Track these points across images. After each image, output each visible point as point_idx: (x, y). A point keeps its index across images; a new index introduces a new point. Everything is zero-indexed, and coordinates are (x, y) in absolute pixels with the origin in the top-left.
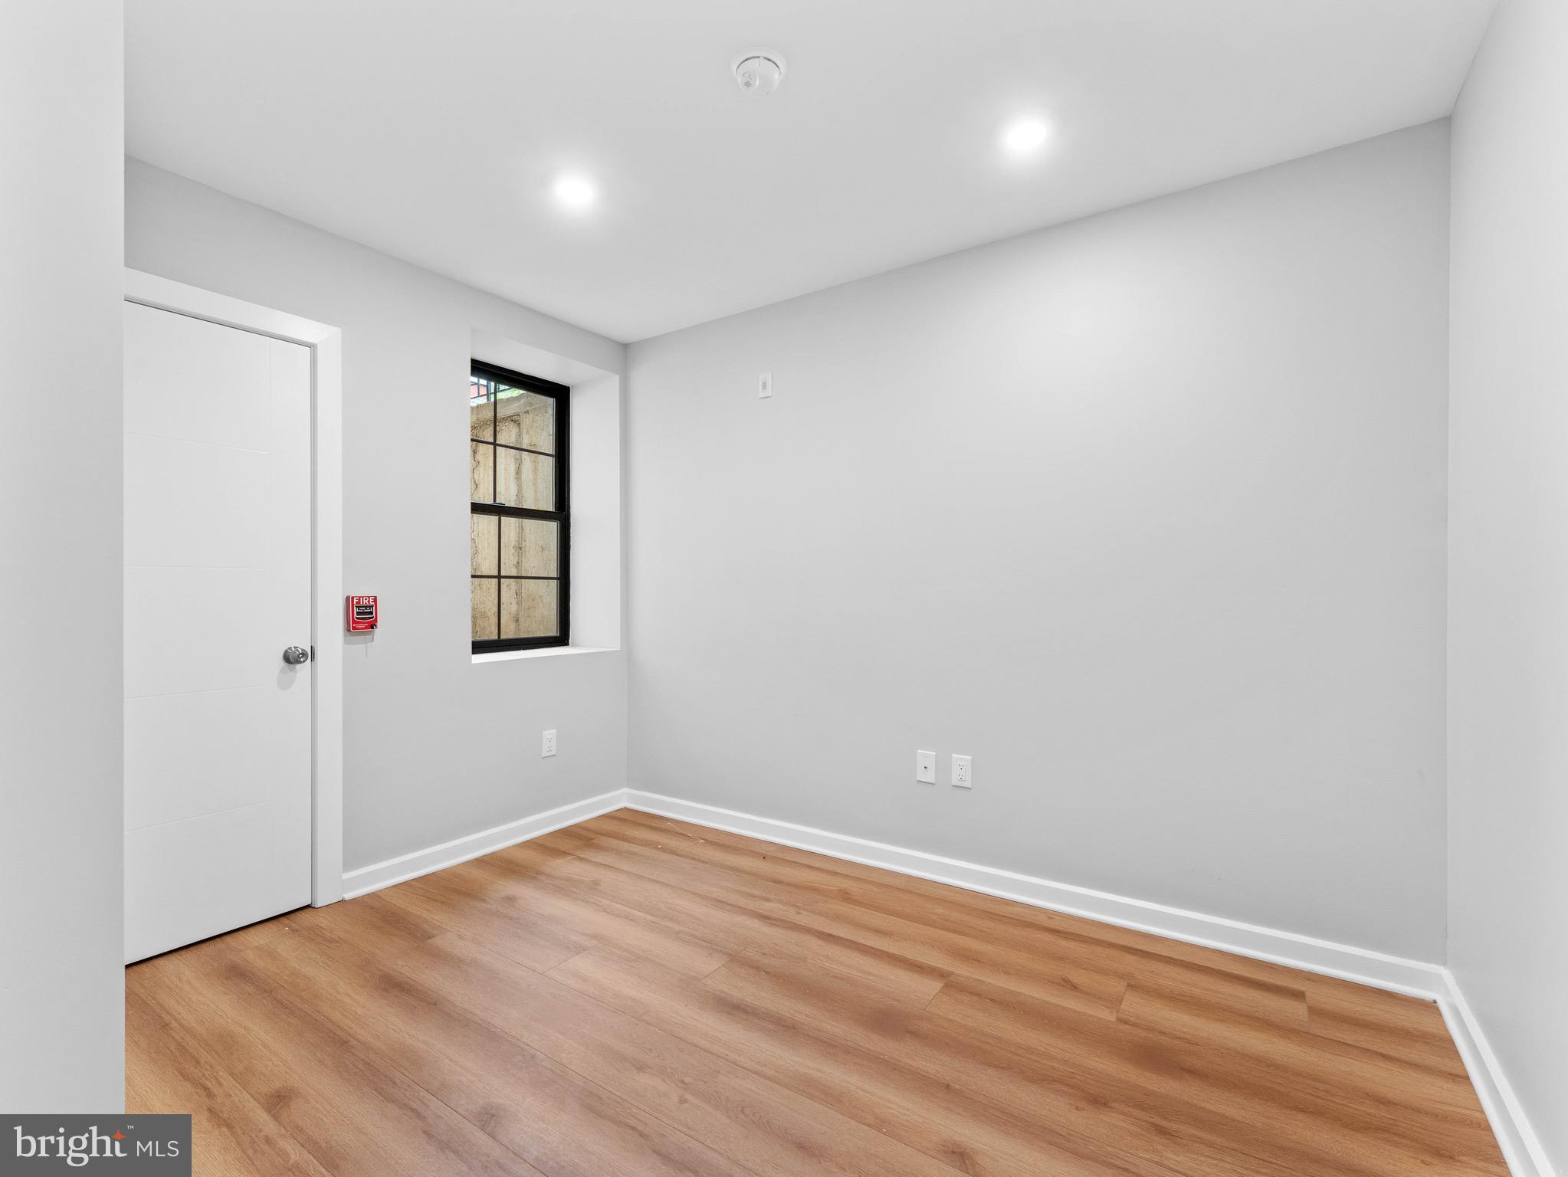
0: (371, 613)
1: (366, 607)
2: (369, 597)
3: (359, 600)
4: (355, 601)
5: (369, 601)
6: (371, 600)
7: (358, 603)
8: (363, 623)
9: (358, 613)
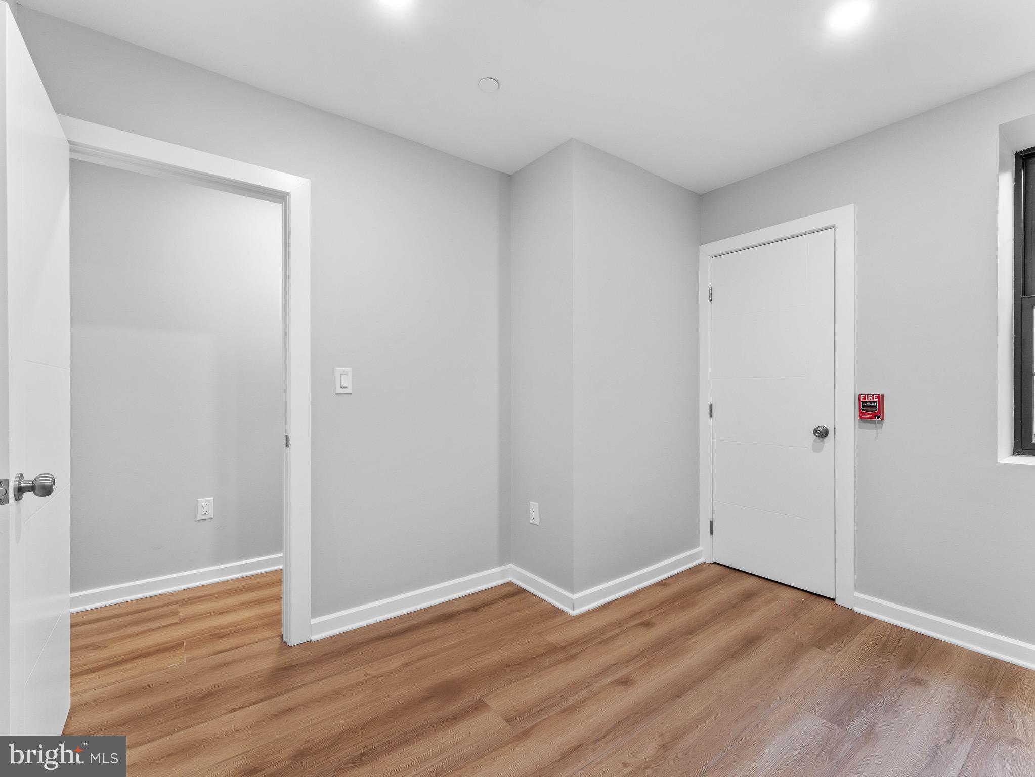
0: (875, 407)
1: (871, 402)
2: (873, 395)
3: (865, 396)
4: (862, 397)
5: (873, 398)
6: (875, 397)
7: (864, 398)
8: (868, 414)
9: (864, 407)
